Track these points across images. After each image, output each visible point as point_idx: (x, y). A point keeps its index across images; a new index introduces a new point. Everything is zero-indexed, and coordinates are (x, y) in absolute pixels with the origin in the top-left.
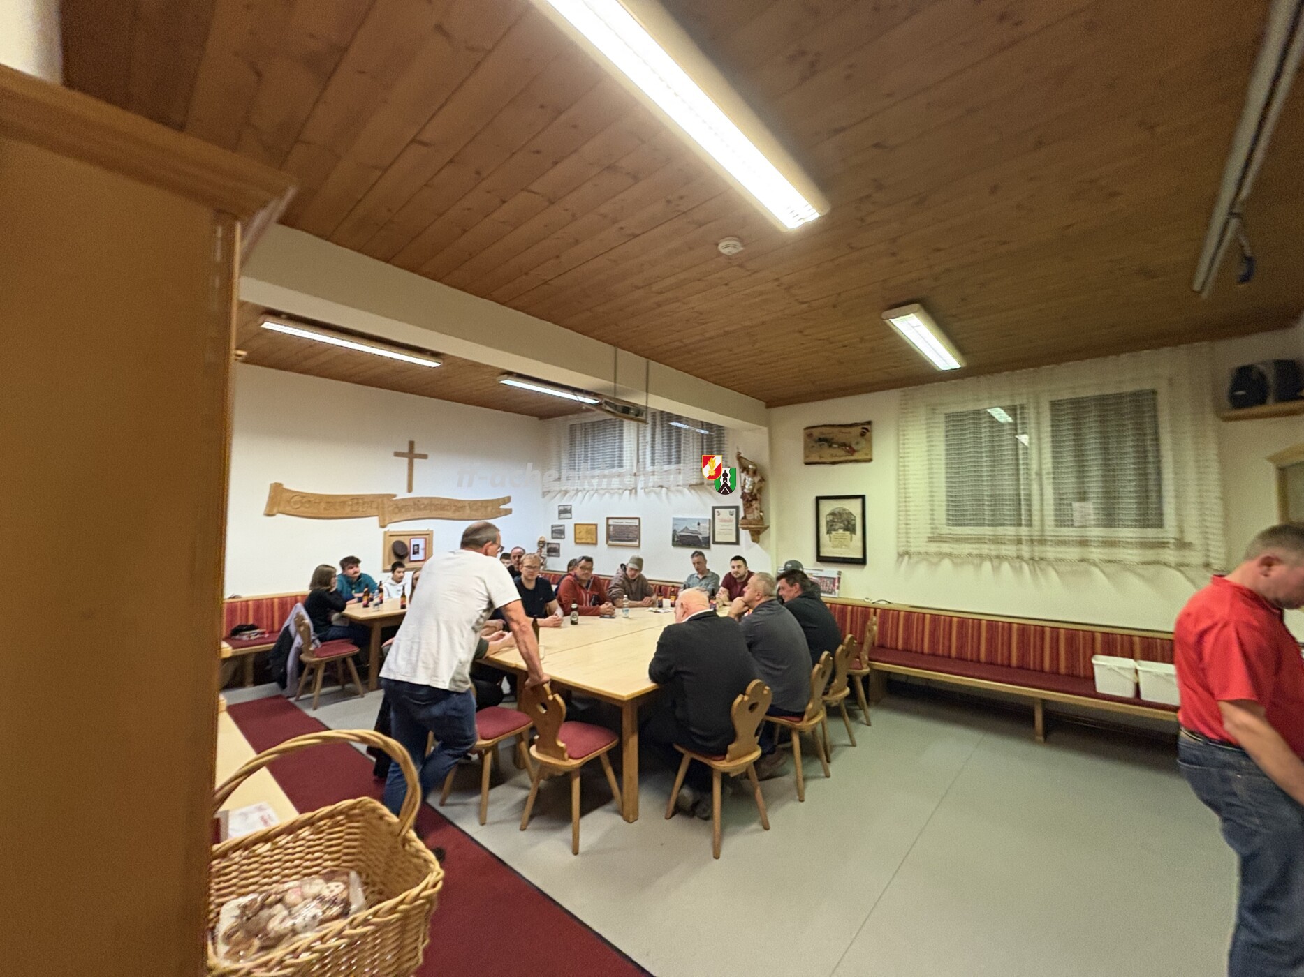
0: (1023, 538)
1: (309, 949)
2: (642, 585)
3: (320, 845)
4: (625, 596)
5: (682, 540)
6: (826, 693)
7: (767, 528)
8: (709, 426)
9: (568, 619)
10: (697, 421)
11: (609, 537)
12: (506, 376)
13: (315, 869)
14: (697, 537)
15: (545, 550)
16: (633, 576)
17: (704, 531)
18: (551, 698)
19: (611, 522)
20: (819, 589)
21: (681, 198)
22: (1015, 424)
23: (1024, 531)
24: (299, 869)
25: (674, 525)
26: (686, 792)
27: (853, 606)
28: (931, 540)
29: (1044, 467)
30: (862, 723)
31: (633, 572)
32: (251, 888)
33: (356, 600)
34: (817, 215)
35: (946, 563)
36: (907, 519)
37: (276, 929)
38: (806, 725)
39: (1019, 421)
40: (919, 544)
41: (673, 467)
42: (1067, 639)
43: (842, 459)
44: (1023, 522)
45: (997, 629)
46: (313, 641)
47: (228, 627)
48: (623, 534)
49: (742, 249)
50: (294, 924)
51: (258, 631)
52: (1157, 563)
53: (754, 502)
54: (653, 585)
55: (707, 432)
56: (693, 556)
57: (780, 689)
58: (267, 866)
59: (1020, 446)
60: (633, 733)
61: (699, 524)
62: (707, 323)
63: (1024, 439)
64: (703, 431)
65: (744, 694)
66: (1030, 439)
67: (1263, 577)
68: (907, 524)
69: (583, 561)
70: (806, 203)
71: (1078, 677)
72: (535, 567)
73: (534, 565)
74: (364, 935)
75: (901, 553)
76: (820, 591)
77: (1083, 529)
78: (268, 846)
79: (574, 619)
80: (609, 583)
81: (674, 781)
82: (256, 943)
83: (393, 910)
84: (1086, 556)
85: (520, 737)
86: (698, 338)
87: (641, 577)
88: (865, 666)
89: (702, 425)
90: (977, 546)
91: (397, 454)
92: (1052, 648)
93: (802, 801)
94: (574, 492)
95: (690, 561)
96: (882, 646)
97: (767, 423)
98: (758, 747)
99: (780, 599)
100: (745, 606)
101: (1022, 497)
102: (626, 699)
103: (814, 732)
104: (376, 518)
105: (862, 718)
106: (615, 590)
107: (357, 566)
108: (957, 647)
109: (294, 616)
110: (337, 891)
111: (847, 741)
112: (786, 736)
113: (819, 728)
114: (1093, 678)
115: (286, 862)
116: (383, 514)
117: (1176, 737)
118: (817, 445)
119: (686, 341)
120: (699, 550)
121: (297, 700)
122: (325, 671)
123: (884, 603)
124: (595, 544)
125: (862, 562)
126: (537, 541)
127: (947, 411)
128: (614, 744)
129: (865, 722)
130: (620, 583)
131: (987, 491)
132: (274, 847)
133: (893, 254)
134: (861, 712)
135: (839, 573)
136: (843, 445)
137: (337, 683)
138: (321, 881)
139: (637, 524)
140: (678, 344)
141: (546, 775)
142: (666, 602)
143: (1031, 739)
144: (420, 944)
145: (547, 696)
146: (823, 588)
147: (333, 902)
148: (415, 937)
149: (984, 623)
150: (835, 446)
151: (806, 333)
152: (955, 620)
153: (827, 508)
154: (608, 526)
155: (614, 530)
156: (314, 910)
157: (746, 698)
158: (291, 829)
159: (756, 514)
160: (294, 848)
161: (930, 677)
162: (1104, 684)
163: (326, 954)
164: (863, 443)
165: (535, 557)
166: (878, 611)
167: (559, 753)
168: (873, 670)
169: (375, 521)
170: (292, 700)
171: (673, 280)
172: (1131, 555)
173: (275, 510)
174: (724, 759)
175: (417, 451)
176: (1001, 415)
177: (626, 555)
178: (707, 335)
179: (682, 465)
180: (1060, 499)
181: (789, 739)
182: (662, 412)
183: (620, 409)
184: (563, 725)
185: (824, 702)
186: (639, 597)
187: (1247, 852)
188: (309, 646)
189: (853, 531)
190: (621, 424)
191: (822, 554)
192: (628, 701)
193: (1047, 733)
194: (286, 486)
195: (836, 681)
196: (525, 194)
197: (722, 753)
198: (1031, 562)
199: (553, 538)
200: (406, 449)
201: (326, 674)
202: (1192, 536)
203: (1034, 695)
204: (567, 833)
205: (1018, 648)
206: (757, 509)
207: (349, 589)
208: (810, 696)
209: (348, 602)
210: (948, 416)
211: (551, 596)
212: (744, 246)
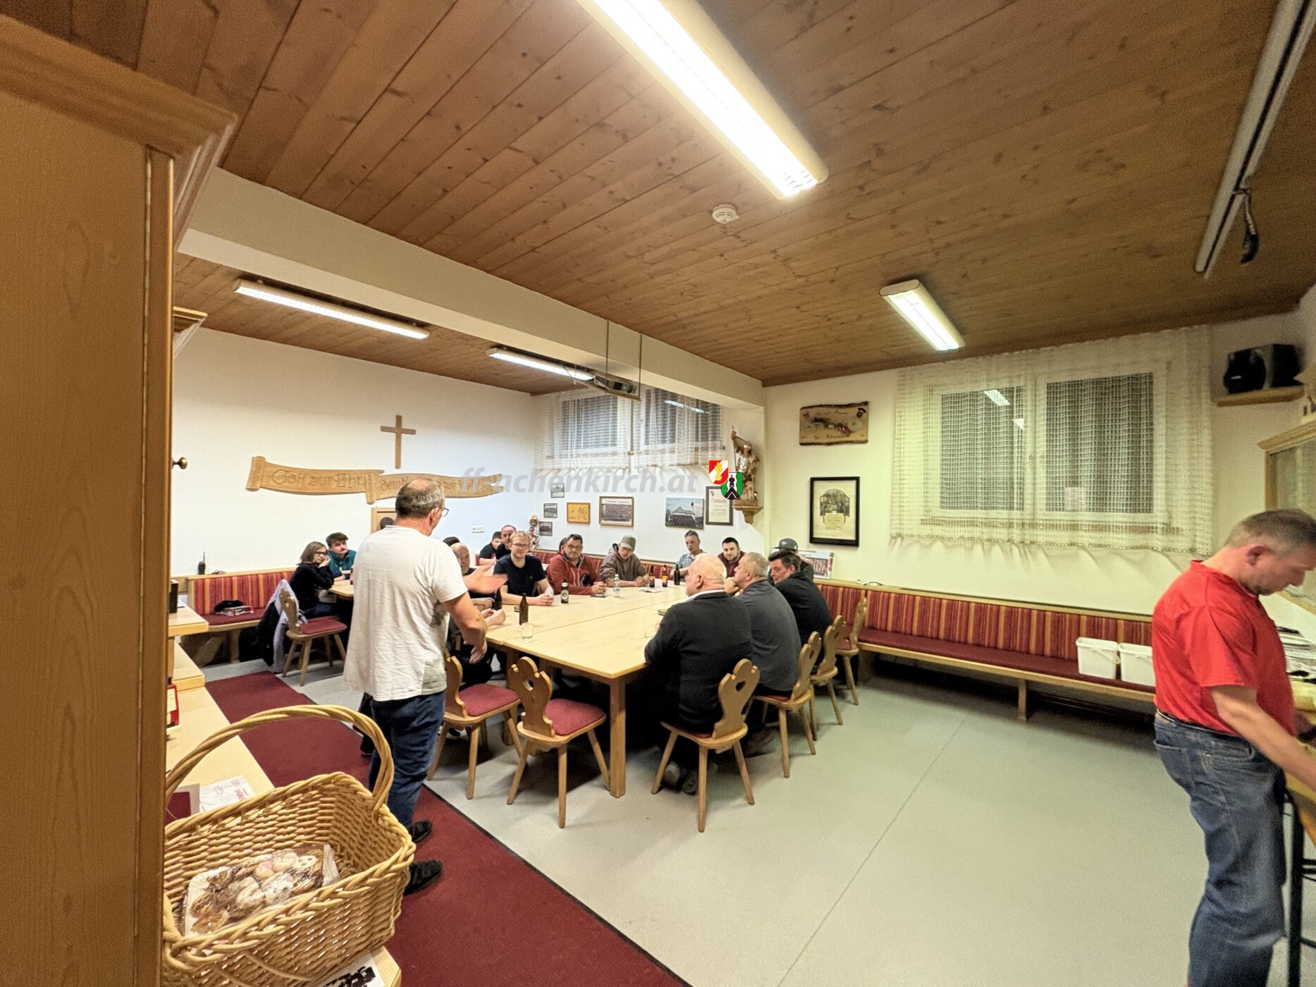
0: (1015, 521)
1: (274, 921)
2: (634, 564)
3: (293, 818)
4: (617, 575)
5: (675, 521)
6: (814, 672)
7: (762, 508)
8: (704, 405)
9: (558, 598)
10: (693, 399)
11: (602, 516)
12: (495, 349)
13: (287, 843)
14: (691, 517)
15: (537, 529)
16: (625, 555)
17: (698, 512)
18: (537, 675)
19: (604, 501)
20: (812, 570)
21: (673, 160)
22: (1011, 407)
23: (1016, 514)
24: (271, 842)
25: (668, 505)
26: (673, 768)
27: (844, 588)
28: (923, 522)
29: (1038, 450)
30: (849, 702)
31: (625, 551)
32: (221, 861)
33: (343, 577)
34: (814, 182)
35: (939, 544)
36: (901, 502)
37: (246, 901)
38: (793, 704)
39: (1015, 404)
40: (912, 526)
41: (668, 446)
42: (1053, 622)
43: (838, 440)
44: (1015, 506)
45: (985, 612)
46: (300, 617)
47: (211, 603)
48: (616, 514)
49: (737, 217)
50: (264, 897)
51: (243, 607)
52: (1146, 547)
53: (748, 483)
54: (645, 565)
55: (702, 411)
56: (687, 534)
57: (768, 669)
58: (238, 839)
59: (1015, 430)
60: (620, 710)
61: (692, 504)
62: (701, 296)
63: (1019, 422)
64: (698, 410)
65: (732, 673)
66: (1025, 422)
67: (1247, 565)
68: (901, 506)
69: (571, 539)
70: (803, 168)
71: (1063, 659)
72: (525, 545)
73: (523, 543)
74: (332, 908)
75: (894, 534)
76: (812, 573)
77: (1075, 513)
78: (239, 820)
79: (564, 598)
80: (601, 563)
81: (661, 759)
82: (226, 915)
83: (362, 883)
84: (1075, 541)
85: (507, 714)
86: (692, 312)
87: (633, 557)
88: (854, 646)
89: (698, 404)
90: (970, 529)
91: (384, 429)
92: (1038, 630)
93: (787, 776)
94: (567, 471)
95: (684, 540)
96: (872, 628)
97: (763, 402)
98: (745, 725)
99: (771, 579)
100: (735, 586)
101: (1015, 481)
102: (613, 677)
103: (801, 710)
104: (363, 495)
105: (850, 698)
106: (606, 570)
107: (344, 543)
108: (945, 629)
109: (280, 592)
110: (309, 864)
111: (834, 720)
112: (773, 713)
113: (807, 706)
114: (1076, 661)
115: (258, 835)
116: (371, 490)
117: (1153, 717)
118: (812, 425)
119: (679, 316)
120: (693, 530)
121: (284, 676)
122: (312, 648)
123: (876, 585)
124: (589, 523)
125: (854, 544)
126: (529, 520)
127: (945, 393)
128: (600, 721)
129: (853, 701)
130: (612, 562)
131: (981, 474)
132: (244, 821)
133: (893, 226)
134: (849, 692)
135: (832, 555)
136: (839, 426)
137: (324, 659)
138: (294, 854)
139: (631, 504)
140: (672, 318)
141: (534, 751)
142: (658, 582)
143: (1013, 718)
144: (392, 917)
145: (533, 673)
146: (816, 569)
147: (305, 875)
148: (387, 909)
149: (973, 605)
150: (830, 426)
151: (803, 308)
152: (945, 602)
153: (821, 489)
154: (601, 505)
155: (607, 509)
156: (286, 882)
157: (733, 677)
158: (262, 804)
159: (750, 495)
160: (265, 822)
161: (918, 658)
162: (1087, 665)
163: (292, 926)
164: (859, 424)
165: (525, 535)
166: (869, 593)
167: (546, 729)
168: (861, 650)
169: (362, 497)
170: (279, 676)
171: (664, 250)
172: (1121, 540)
173: (258, 484)
174: (710, 736)
175: (404, 426)
176: (999, 399)
177: (618, 535)
178: (702, 310)
179: (676, 444)
180: (1052, 483)
181: (777, 719)
182: (658, 389)
183: (612, 385)
184: (550, 703)
185: (812, 681)
186: (632, 576)
187: (1213, 828)
188: (296, 622)
189: (847, 512)
190: (615, 401)
191: (815, 536)
192: (615, 679)
193: (1030, 713)
194: (269, 460)
195: (824, 661)
196: (507, 151)
197: (708, 731)
198: (1021, 545)
199: (545, 517)
200: (393, 424)
201: (314, 650)
202: (1180, 522)
203: (1018, 676)
204: (554, 807)
205: (1006, 629)
206: (751, 489)
207: (337, 566)
208: (798, 675)
209: (335, 579)
210: (944, 398)
211: (541, 575)
212: (738, 214)
